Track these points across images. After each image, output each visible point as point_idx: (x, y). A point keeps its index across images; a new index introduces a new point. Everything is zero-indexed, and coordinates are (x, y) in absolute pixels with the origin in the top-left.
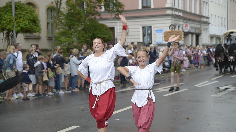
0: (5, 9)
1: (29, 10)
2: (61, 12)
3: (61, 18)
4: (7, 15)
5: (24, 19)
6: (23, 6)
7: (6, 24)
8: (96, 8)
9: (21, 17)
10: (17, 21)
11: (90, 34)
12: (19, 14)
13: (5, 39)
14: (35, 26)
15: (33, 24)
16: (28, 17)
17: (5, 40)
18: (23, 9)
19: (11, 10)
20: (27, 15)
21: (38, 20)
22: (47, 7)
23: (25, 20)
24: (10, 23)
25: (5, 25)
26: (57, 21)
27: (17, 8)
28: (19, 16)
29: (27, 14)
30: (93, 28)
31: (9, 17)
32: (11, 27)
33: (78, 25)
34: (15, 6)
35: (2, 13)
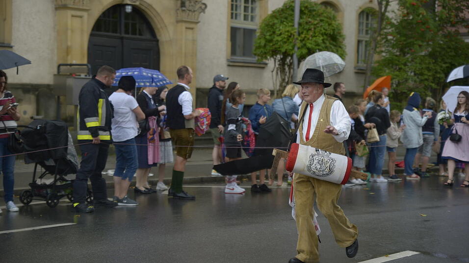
0: (282, 13)
1: (325, 15)
2: (388, 18)
3: (385, 31)
4: (285, 25)
5: (315, 33)
6: (315, 8)
7: (281, 43)
8: (462, 12)
9: (310, 29)
10: (302, 37)
11: (444, 65)
12: (307, 23)
13: (277, 70)
14: (335, 46)
15: (331, 42)
16: (322, 29)
17: (277, 73)
18: (314, 13)
19: (292, 15)
20: (321, 26)
21: (340, 36)
22: (361, 10)
23: (317, 34)
24: (288, 40)
25: (279, 43)
26: (377, 37)
27: (304, 11)
28: (305, 28)
29: (321, 24)
30: (451, 52)
31: (287, 29)
32: (291, 48)
33: (420, 46)
34: (301, 7)
35: (276, 21)
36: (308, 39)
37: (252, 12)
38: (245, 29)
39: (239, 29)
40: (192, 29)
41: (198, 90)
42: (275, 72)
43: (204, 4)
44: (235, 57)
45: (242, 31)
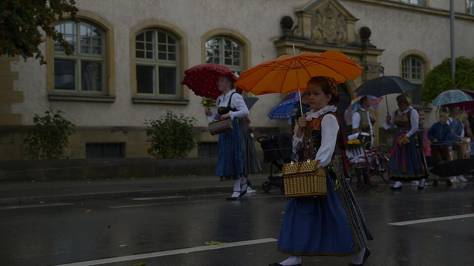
0: (441, 68)
4: (444, 76)
5: (468, 80)
6: (467, 63)
9: (464, 78)
10: (458, 84)
12: (461, 74)
18: (467, 66)
19: (450, 70)
27: (459, 65)
28: (461, 77)
31: (447, 79)
34: (456, 63)
35: (437, 74)
36: (463, 85)
37: (418, 72)
41: (380, 129)
42: (438, 112)
43: (382, 67)
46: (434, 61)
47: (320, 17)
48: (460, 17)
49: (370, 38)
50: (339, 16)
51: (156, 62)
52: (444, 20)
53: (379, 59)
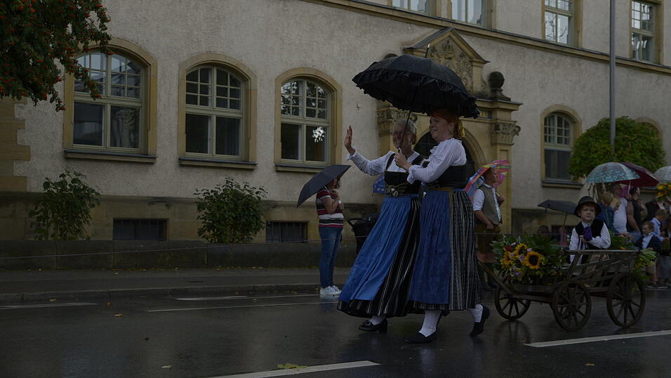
0: (597, 131)
1: (643, 131)
4: (600, 142)
5: (632, 149)
6: (631, 125)
7: (597, 160)
9: (627, 146)
10: (619, 153)
12: (623, 139)
14: (653, 161)
15: (651, 158)
16: (640, 145)
17: (594, 191)
18: (631, 130)
19: (608, 133)
20: (639, 142)
21: (660, 152)
24: (605, 157)
25: (595, 161)
27: (620, 128)
28: (622, 144)
29: (639, 140)
31: (603, 146)
34: (616, 125)
35: (591, 139)
36: (626, 155)
37: (565, 135)
38: (559, 151)
39: (553, 151)
40: (507, 151)
41: (513, 210)
43: (519, 127)
44: (550, 179)
45: (556, 153)
46: (588, 121)
47: (436, 57)
48: (622, 63)
49: (502, 88)
50: (461, 56)
51: (213, 111)
52: (601, 66)
53: (514, 116)
